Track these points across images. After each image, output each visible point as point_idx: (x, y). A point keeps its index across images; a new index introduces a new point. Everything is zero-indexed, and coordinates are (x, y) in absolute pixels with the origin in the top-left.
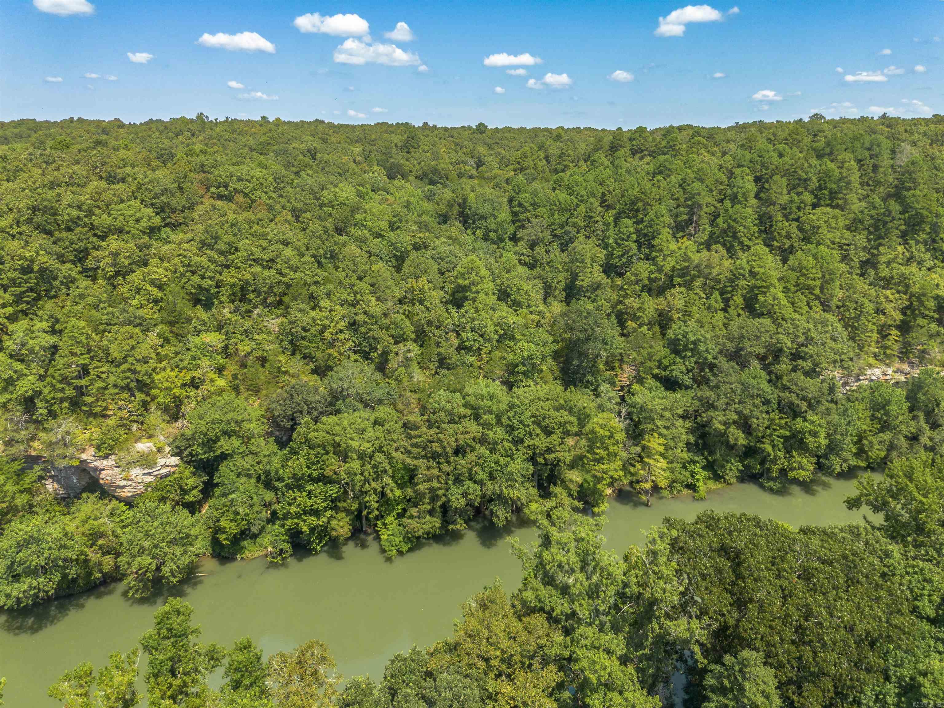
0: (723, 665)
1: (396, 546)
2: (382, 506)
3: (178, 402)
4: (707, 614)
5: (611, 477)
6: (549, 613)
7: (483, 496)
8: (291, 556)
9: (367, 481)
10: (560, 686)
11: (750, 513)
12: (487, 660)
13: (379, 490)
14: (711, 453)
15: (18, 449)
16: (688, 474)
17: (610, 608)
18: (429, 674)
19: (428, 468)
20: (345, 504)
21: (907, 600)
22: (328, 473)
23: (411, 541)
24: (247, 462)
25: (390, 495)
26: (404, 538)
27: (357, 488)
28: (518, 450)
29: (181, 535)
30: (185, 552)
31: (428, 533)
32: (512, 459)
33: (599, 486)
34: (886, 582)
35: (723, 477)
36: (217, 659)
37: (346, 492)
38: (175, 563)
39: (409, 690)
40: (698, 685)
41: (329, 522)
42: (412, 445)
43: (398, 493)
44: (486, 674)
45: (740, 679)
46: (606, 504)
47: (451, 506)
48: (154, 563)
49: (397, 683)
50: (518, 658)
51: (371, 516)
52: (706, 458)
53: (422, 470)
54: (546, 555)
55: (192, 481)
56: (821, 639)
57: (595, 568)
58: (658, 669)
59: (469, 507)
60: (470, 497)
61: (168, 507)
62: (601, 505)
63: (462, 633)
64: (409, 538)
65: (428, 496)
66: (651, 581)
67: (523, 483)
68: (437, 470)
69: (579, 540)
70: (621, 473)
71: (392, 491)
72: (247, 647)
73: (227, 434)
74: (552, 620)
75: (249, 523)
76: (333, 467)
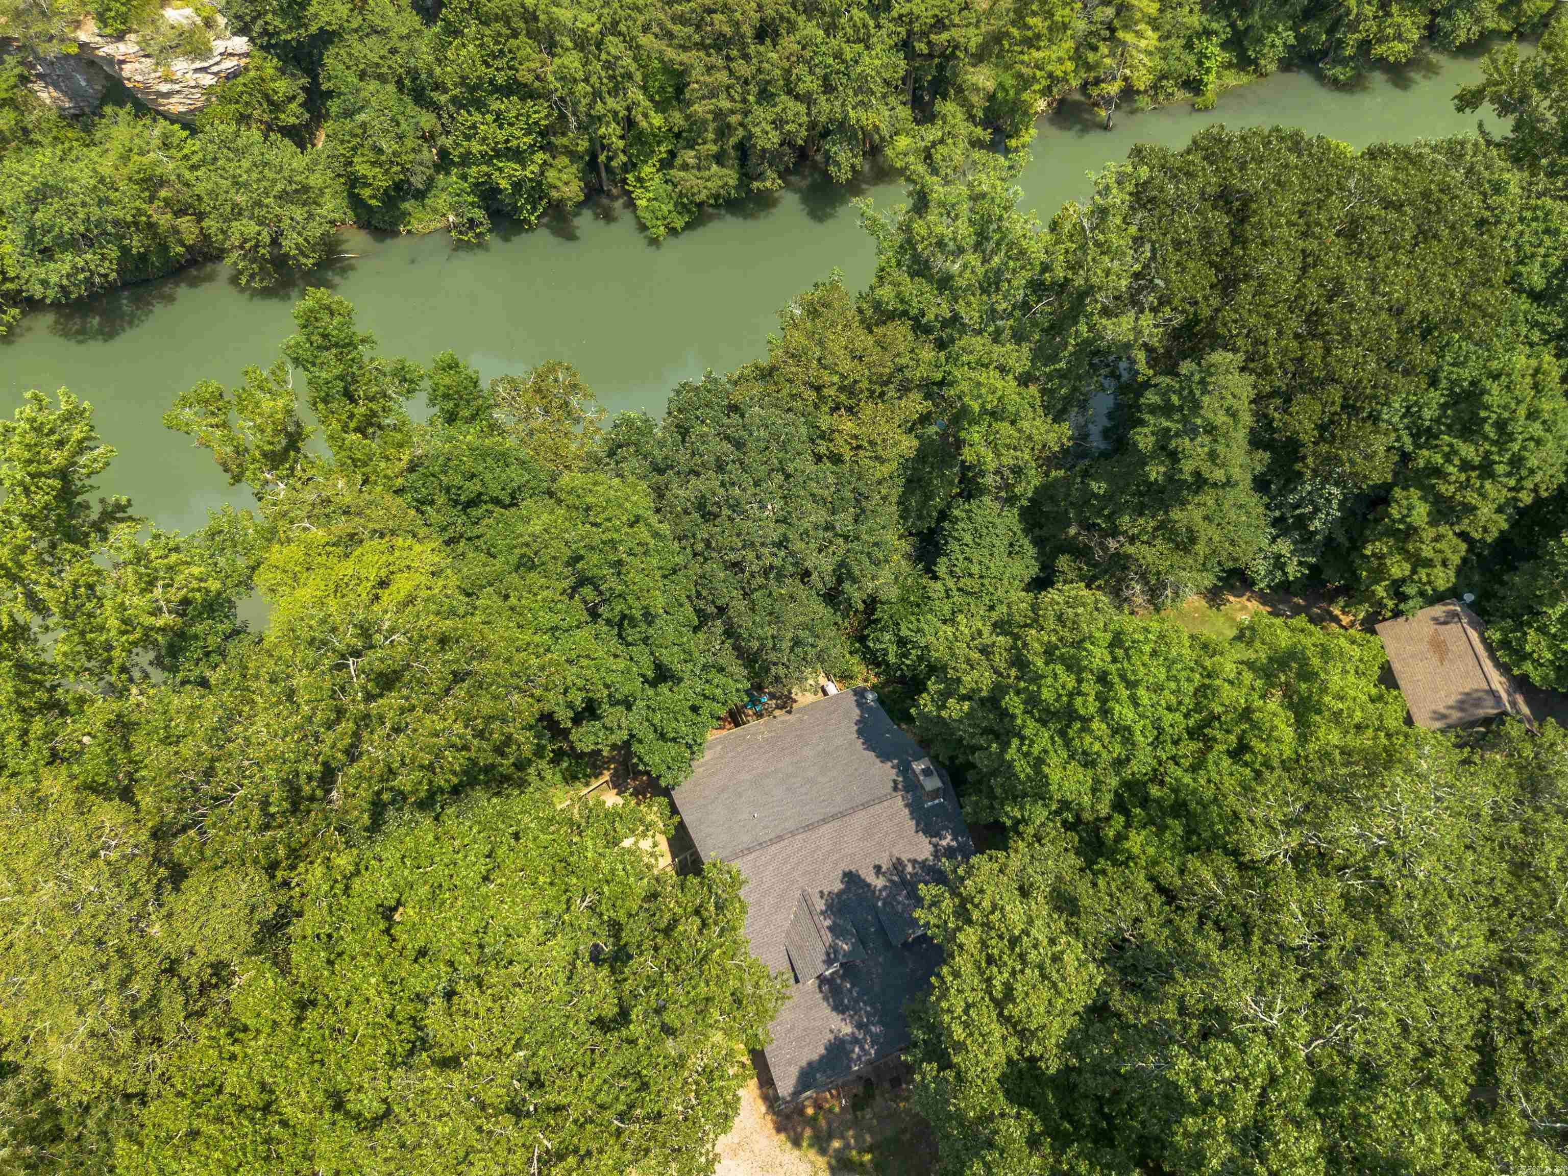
0: (1178, 375)
1: (665, 218)
2: (631, 146)
4: (1169, 303)
5: (1050, 75)
6: (916, 319)
7: (812, 125)
8: (490, 230)
9: (597, 94)
10: (925, 419)
11: (1287, 127)
12: (818, 389)
13: (623, 113)
14: (1245, 12)
16: (1191, 59)
17: (1014, 307)
18: (734, 408)
19: (709, 69)
20: (564, 141)
21: (1508, 263)
22: (524, 76)
23: (689, 211)
24: (372, 50)
25: (644, 124)
26: (675, 205)
27: (582, 109)
28: (878, 26)
29: (294, 186)
30: (310, 216)
31: (717, 197)
32: (867, 47)
33: (1025, 96)
34: (1482, 234)
35: (1255, 62)
36: (412, 381)
37: (562, 117)
38: (299, 234)
39: (705, 429)
40: (1130, 407)
41: (542, 173)
42: (675, 19)
43: (657, 120)
44: (816, 407)
45: (1198, 393)
46: (1033, 131)
47: (754, 146)
48: (265, 233)
49: (687, 419)
50: (865, 385)
51: (614, 164)
52: (1233, 25)
53: (697, 73)
54: (919, 227)
55: (282, 86)
56: (1344, 328)
57: (998, 244)
58: (1075, 389)
59: (786, 147)
60: (787, 127)
61: (255, 135)
62: (1023, 132)
63: (780, 352)
64: (684, 206)
65: (711, 127)
66: (1089, 258)
67: (884, 96)
68: (725, 73)
69: (977, 198)
70: (1070, 66)
71: (646, 116)
72: (452, 366)
74: (920, 327)
75: (404, 170)
76: (532, 65)
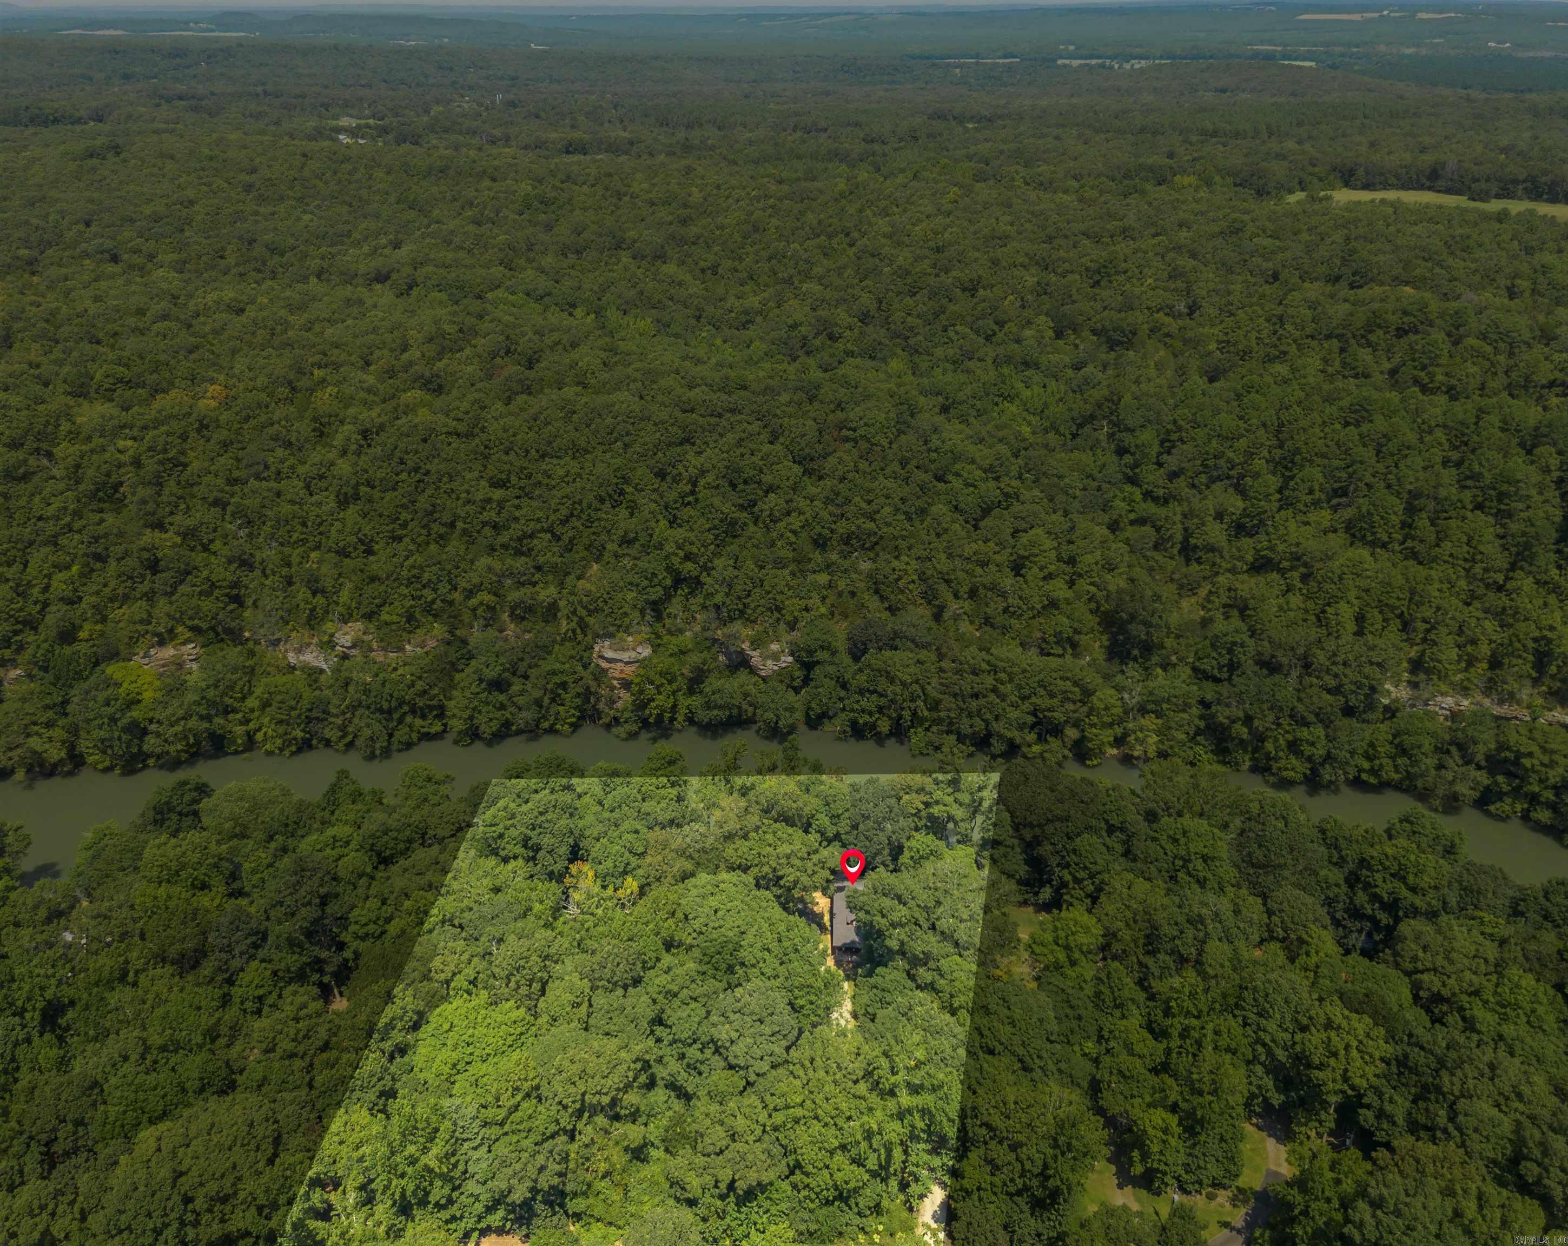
1: (921, 749)
2: (914, 720)
3: (796, 620)
8: (851, 736)
9: (905, 701)
13: (913, 709)
15: (709, 634)
19: (949, 702)
20: (888, 713)
22: (880, 689)
24: (831, 669)
25: (921, 714)
27: (898, 704)
29: (789, 706)
30: (791, 717)
32: (1017, 710)
33: (1089, 745)
37: (890, 705)
38: (785, 721)
41: (876, 721)
42: (940, 684)
43: (926, 713)
48: (774, 719)
51: (906, 725)
53: (944, 703)
55: (797, 674)
60: (977, 729)
61: (784, 687)
65: (947, 721)
68: (955, 705)
71: (922, 711)
73: (822, 647)
75: (828, 709)
76: (884, 687)
